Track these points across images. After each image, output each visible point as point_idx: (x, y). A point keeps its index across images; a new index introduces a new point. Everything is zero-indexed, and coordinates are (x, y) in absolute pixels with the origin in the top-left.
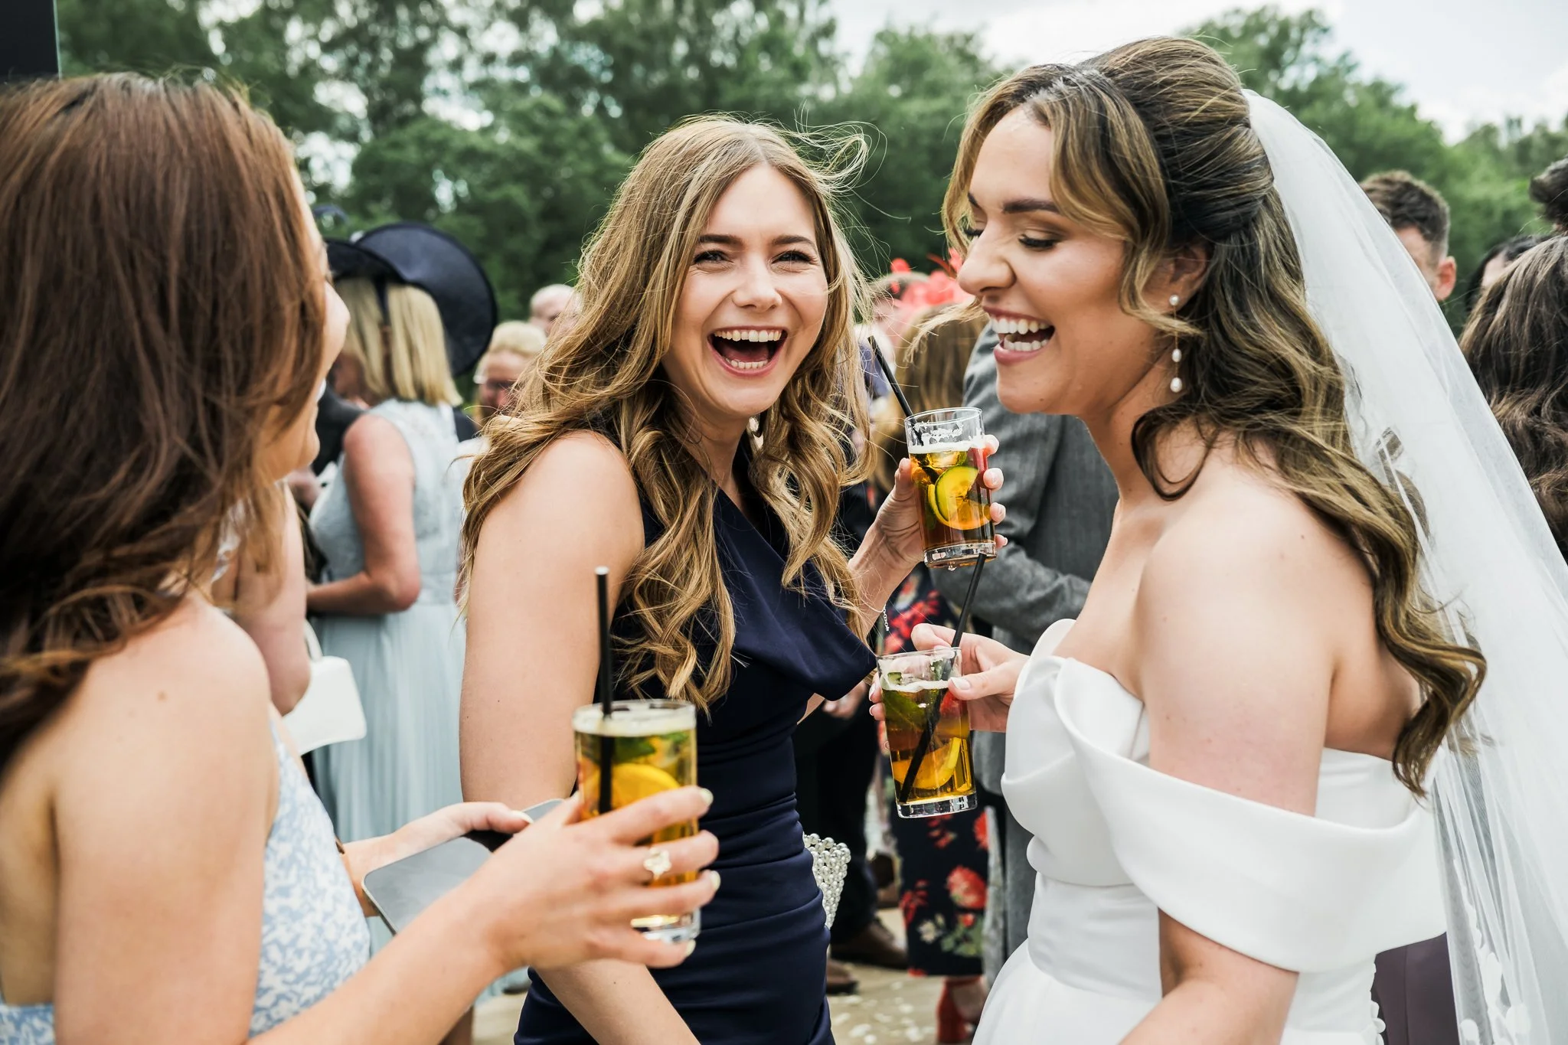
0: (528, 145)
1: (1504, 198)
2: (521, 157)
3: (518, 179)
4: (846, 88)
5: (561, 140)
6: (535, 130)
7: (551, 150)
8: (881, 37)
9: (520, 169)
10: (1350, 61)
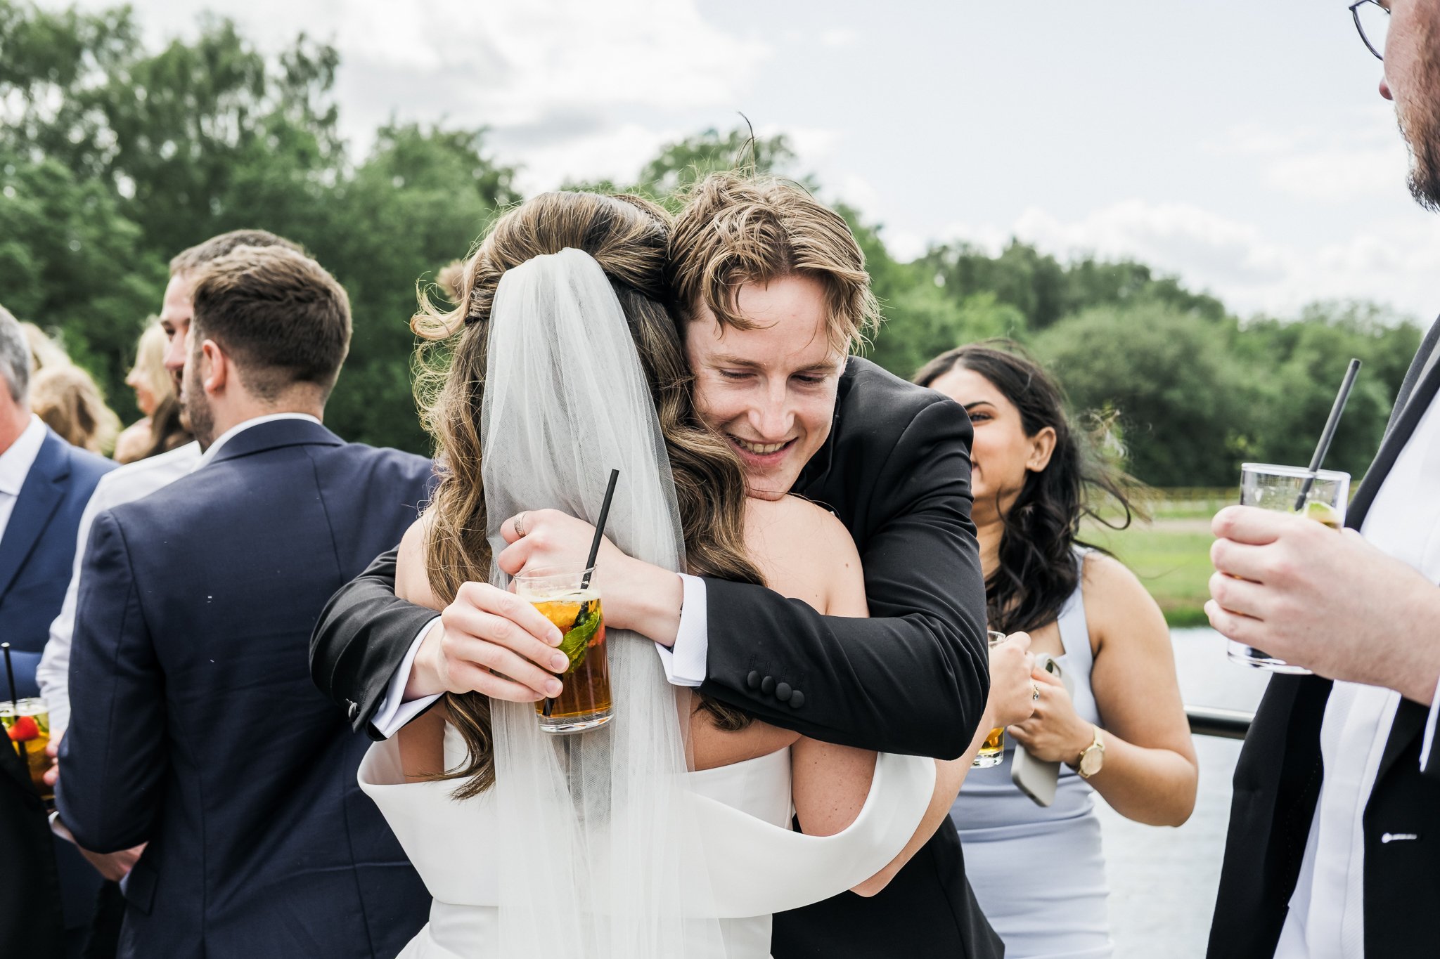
0: (33, 206)
1: (941, 314)
2: (26, 218)
3: (21, 238)
4: (349, 175)
5: (68, 204)
6: (39, 192)
7: (56, 213)
8: (386, 133)
9: (22, 229)
10: (814, 183)
